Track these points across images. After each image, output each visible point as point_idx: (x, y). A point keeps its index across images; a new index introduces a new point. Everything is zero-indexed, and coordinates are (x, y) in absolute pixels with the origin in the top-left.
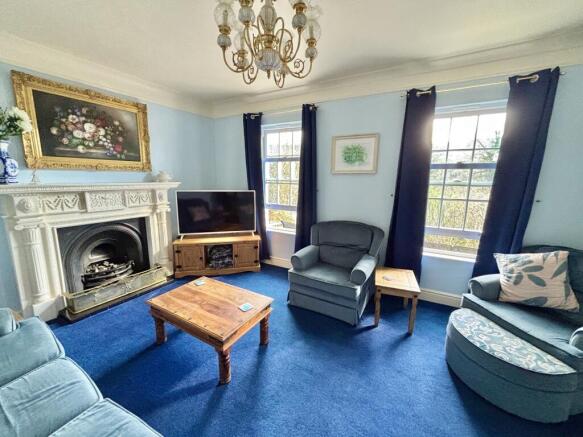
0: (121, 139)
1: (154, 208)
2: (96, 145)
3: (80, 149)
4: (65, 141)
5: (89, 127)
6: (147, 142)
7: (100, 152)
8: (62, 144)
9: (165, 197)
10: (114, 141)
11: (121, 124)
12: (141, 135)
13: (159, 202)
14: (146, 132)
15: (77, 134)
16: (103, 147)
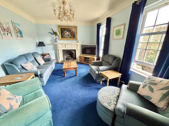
0: (72, 34)
1: (77, 48)
2: (68, 36)
3: (66, 37)
4: (64, 35)
5: (67, 33)
6: (77, 34)
7: (69, 37)
8: (64, 36)
9: (79, 46)
10: (71, 35)
11: (73, 31)
12: (76, 33)
13: (78, 47)
14: (77, 32)
15: (66, 34)
16: (69, 36)
